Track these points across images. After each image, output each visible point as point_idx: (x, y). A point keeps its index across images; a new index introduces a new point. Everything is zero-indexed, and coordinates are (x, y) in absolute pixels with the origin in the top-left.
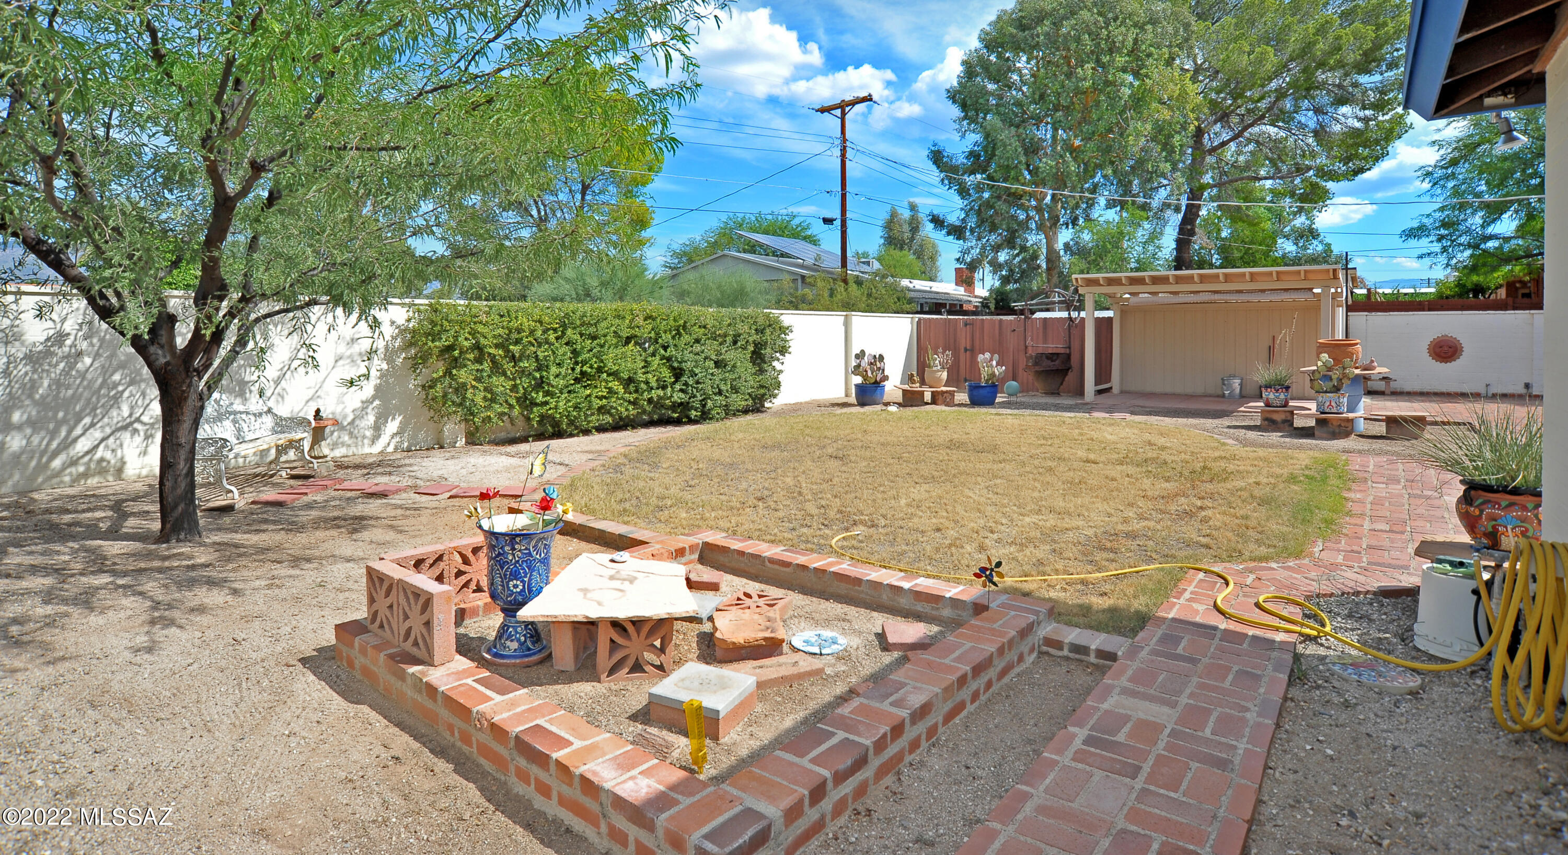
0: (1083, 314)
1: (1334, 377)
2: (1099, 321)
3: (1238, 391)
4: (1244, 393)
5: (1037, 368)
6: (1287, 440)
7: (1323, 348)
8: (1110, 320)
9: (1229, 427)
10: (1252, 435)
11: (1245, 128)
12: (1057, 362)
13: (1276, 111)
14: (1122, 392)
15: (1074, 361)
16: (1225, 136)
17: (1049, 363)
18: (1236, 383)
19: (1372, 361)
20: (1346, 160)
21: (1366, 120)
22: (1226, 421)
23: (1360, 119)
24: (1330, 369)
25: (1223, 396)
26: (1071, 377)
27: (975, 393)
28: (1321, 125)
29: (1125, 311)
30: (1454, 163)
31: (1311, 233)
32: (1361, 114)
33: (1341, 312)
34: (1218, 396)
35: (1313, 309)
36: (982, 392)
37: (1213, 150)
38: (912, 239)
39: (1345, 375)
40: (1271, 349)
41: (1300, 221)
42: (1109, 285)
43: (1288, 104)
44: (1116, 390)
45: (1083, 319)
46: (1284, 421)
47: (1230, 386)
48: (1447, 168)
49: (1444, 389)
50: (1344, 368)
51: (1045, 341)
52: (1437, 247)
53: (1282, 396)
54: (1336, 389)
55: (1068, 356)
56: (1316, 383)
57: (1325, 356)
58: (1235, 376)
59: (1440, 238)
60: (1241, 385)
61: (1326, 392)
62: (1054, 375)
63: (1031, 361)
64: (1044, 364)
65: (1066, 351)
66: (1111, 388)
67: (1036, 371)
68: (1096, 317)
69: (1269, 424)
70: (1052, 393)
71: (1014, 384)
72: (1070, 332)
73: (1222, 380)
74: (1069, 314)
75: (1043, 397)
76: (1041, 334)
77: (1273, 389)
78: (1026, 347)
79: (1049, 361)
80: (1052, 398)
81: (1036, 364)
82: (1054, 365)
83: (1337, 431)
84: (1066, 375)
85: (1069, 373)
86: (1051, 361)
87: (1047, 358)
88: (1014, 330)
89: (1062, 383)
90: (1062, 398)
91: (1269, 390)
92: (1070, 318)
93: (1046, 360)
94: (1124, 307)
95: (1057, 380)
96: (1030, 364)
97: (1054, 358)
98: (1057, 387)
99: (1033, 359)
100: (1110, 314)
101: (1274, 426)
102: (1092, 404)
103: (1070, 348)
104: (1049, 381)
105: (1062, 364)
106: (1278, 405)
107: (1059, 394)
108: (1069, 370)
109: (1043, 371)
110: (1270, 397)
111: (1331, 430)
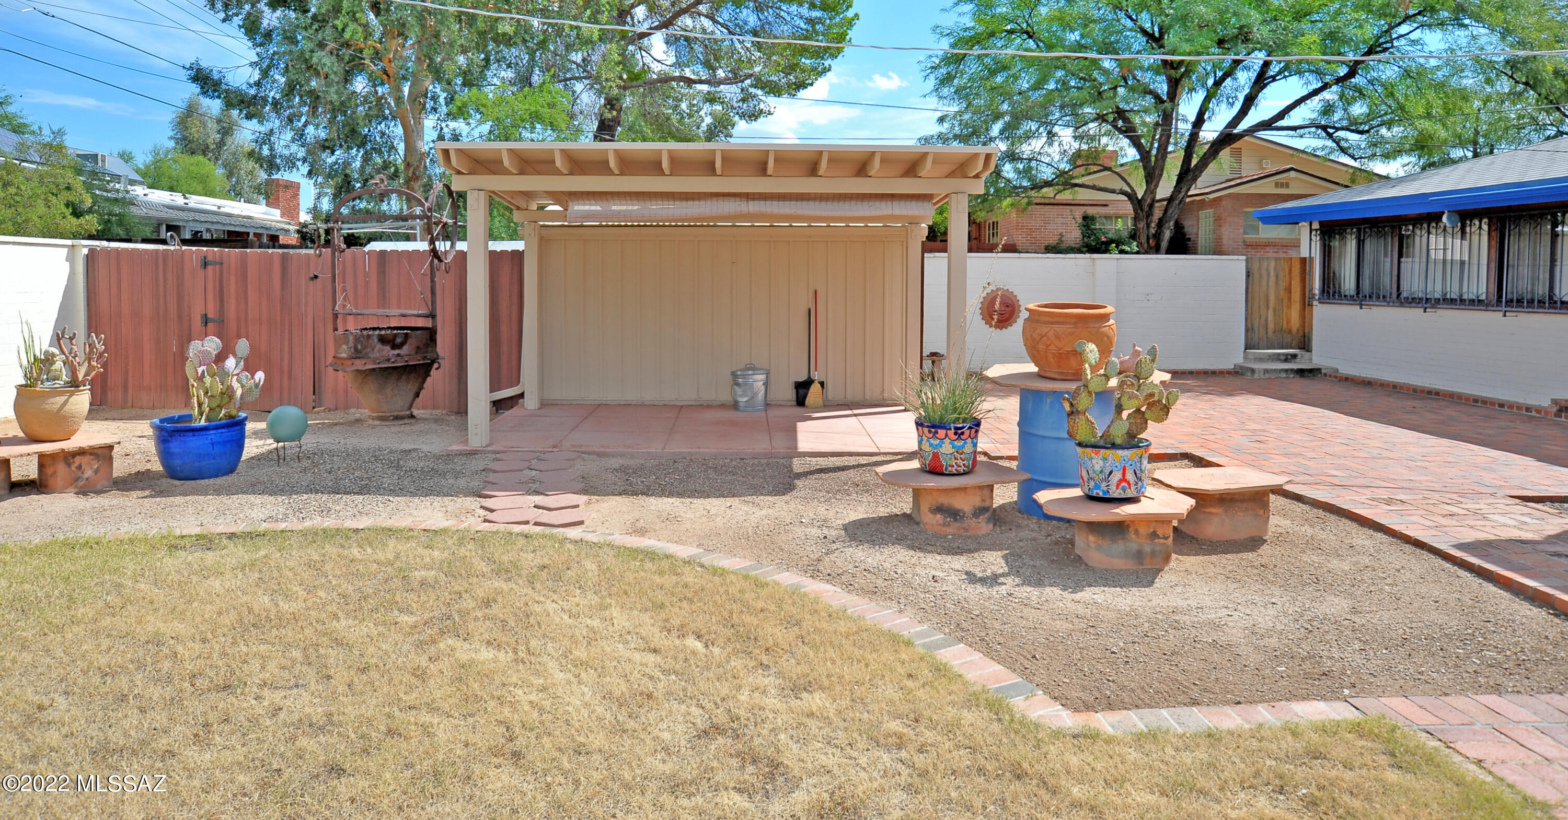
0: (461, 246)
1: (1128, 405)
2: (495, 258)
3: (761, 394)
4: (771, 396)
5: (359, 365)
8: (518, 256)
9: (855, 536)
12: (405, 350)
14: (544, 404)
15: (444, 345)
17: (387, 351)
18: (758, 381)
25: (735, 406)
26: (437, 379)
27: (175, 446)
29: (545, 240)
34: (722, 406)
36: (194, 443)
38: (221, 144)
40: (811, 314)
42: (522, 173)
44: (529, 401)
45: (462, 255)
46: (979, 511)
47: (746, 387)
51: (383, 300)
55: (431, 333)
58: (754, 369)
60: (766, 384)
61: (1115, 446)
62: (399, 379)
63: (344, 347)
64: (375, 354)
65: (428, 323)
66: (522, 395)
67: (357, 370)
68: (490, 252)
69: (944, 525)
70: (397, 418)
71: (291, 412)
72: (433, 281)
73: (734, 374)
74: (432, 242)
75: (374, 427)
76: (374, 286)
77: (951, 433)
78: (336, 316)
79: (388, 348)
80: (394, 429)
81: (357, 354)
82: (398, 355)
83: (1147, 549)
84: (427, 374)
85: (433, 372)
86: (394, 347)
87: (383, 340)
88: (316, 277)
89: (417, 395)
90: (419, 427)
91: (942, 433)
92: (434, 252)
93: (379, 346)
94: (544, 232)
95: (404, 389)
96: (344, 355)
97: (399, 340)
98: (407, 405)
99: (351, 344)
100: (519, 245)
101: (957, 525)
102: (485, 452)
103: (433, 316)
104: (388, 391)
105: (416, 353)
106: (961, 470)
107: (412, 416)
108: (433, 362)
109: (374, 370)
110: (943, 450)
111: (1134, 547)
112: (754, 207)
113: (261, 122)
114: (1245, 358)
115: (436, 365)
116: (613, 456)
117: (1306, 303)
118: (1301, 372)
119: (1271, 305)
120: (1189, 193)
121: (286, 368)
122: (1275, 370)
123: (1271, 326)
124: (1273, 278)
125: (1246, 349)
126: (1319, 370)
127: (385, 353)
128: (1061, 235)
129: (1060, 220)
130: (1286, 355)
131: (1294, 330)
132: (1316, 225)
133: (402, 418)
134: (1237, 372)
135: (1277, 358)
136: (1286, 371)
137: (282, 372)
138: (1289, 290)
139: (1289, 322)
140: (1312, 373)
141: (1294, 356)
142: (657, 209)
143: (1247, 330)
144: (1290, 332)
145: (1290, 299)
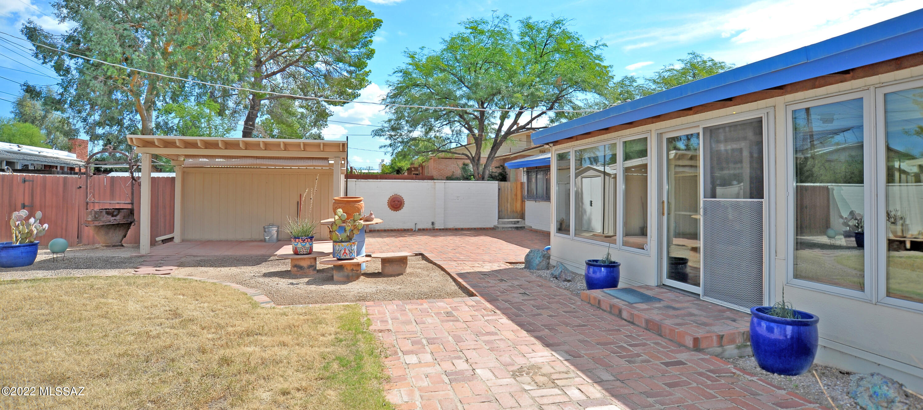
1: (348, 228)
3: (275, 236)
4: (280, 237)
5: (97, 223)
6: (313, 287)
7: (338, 204)
8: (173, 179)
9: (265, 275)
10: (283, 283)
11: (288, 66)
12: (118, 217)
13: (305, 58)
14: (183, 241)
16: (275, 68)
17: (110, 218)
18: (274, 230)
19: (371, 214)
20: (341, 93)
21: (350, 72)
22: (264, 268)
23: (347, 72)
24: (344, 222)
25: (265, 241)
26: (130, 232)
27: (3, 254)
28: (328, 73)
29: (185, 173)
30: (395, 96)
31: (319, 137)
32: (348, 69)
33: (342, 177)
34: (261, 241)
35: (329, 174)
36: (13, 252)
37: (268, 76)
39: (355, 227)
40: (298, 204)
41: (314, 131)
42: (165, 147)
43: (313, 55)
44: (177, 240)
45: (142, 179)
46: (310, 267)
47: (270, 232)
48: (392, 98)
49: (395, 227)
50: (355, 221)
51: (112, 197)
52: (388, 142)
53: (308, 245)
54: (349, 239)
55: (129, 212)
56: (334, 234)
57: (340, 211)
58: (273, 226)
59: (391, 137)
60: (278, 231)
61: (342, 242)
62: (115, 230)
63: (90, 216)
64: (104, 219)
65: (129, 207)
66: (173, 238)
67: (96, 226)
68: (152, 177)
69: (297, 271)
70: (114, 246)
71: (61, 241)
72: (132, 189)
73: (264, 228)
74: (132, 173)
75: (103, 250)
76: (108, 191)
77: (300, 240)
78: (87, 203)
79: (110, 216)
80: (112, 250)
81: (96, 219)
82: (115, 219)
83: (351, 274)
84: (129, 228)
85: (132, 227)
86: (113, 216)
87: (108, 213)
88: (80, 187)
89: (125, 236)
90: (124, 249)
91: (297, 240)
92: (133, 178)
93: (106, 215)
94: (185, 169)
95: (118, 234)
96: (90, 220)
97: (115, 213)
98: (119, 241)
99: (93, 215)
100: (173, 175)
101: (302, 271)
102: (147, 256)
103: (132, 204)
104: (110, 235)
105: (124, 218)
106: (305, 253)
107: (123, 246)
108: (131, 223)
109: (103, 225)
110: (298, 246)
111: (346, 274)
112: (259, 161)
113: (62, 113)
114: (498, 222)
115: (133, 224)
116: (200, 256)
117: (523, 202)
118: (517, 228)
119: (509, 201)
120: (496, 156)
121: (64, 227)
122: (507, 227)
123: (509, 210)
124: (509, 190)
125: (499, 219)
126: (524, 227)
127: (108, 219)
128: (453, 172)
129: (453, 165)
130: (515, 221)
131: (519, 211)
132: (525, 169)
133: (117, 246)
134: (494, 229)
135: (511, 223)
136: (511, 227)
137: (62, 229)
138: (516, 195)
139: (516, 208)
140: (522, 228)
141: (518, 222)
142: (234, 162)
143: (499, 212)
144: (517, 212)
145: (516, 199)
